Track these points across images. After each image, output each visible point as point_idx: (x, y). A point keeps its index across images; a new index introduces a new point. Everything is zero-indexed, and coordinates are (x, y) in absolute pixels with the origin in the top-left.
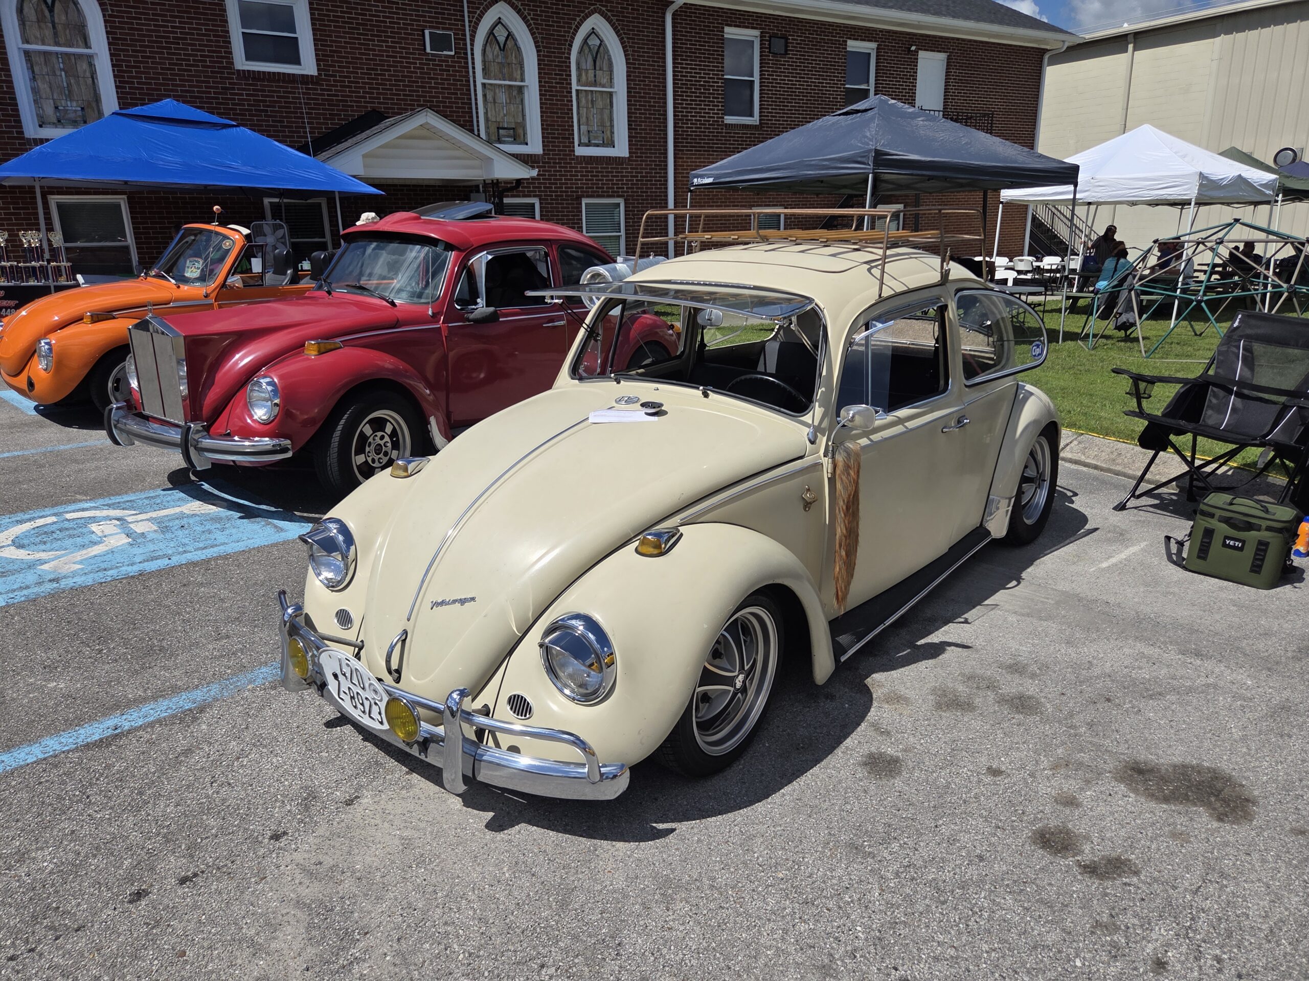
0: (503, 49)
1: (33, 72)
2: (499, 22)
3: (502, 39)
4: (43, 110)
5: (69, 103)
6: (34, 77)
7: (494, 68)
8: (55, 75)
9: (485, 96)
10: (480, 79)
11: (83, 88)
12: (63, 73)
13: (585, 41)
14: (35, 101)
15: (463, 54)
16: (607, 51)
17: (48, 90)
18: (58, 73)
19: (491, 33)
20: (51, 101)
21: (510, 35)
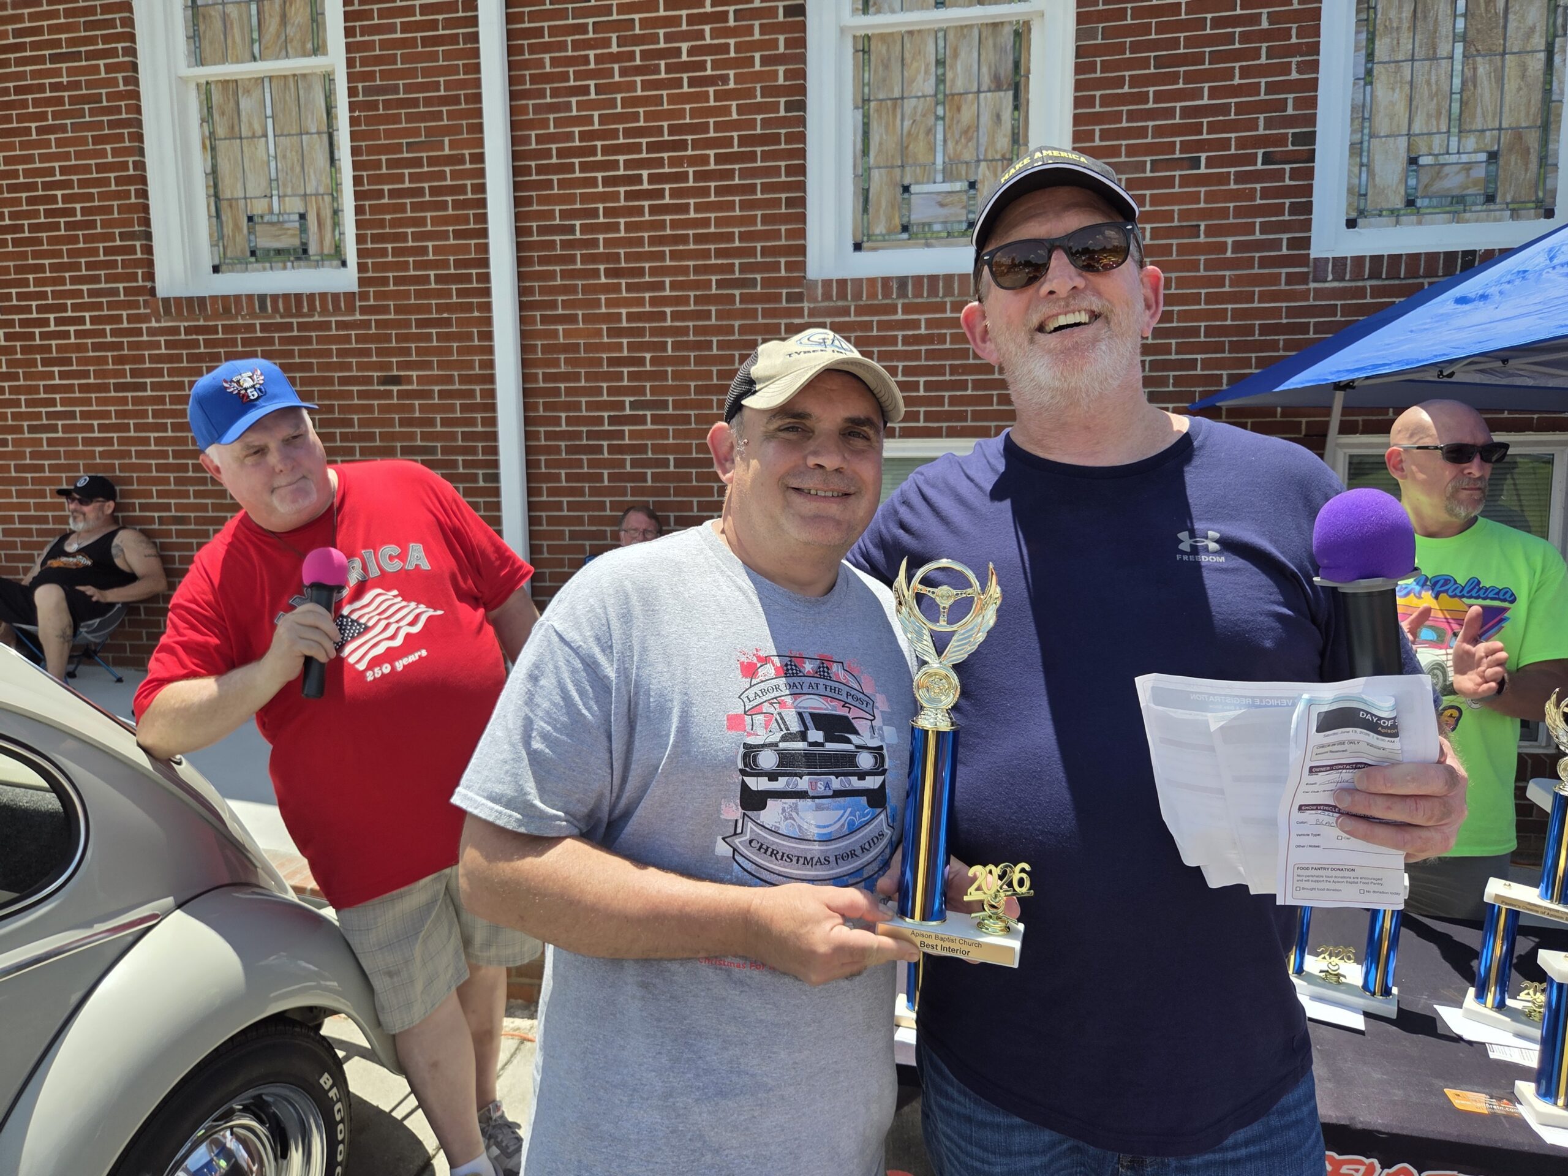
1: (1370, 56)
4: (1371, 174)
5: (1454, 141)
6: (1369, 72)
8: (1434, 58)
11: (1512, 85)
12: (1459, 48)
14: (1356, 149)
17: (1401, 108)
18: (1443, 50)
20: (1403, 142)
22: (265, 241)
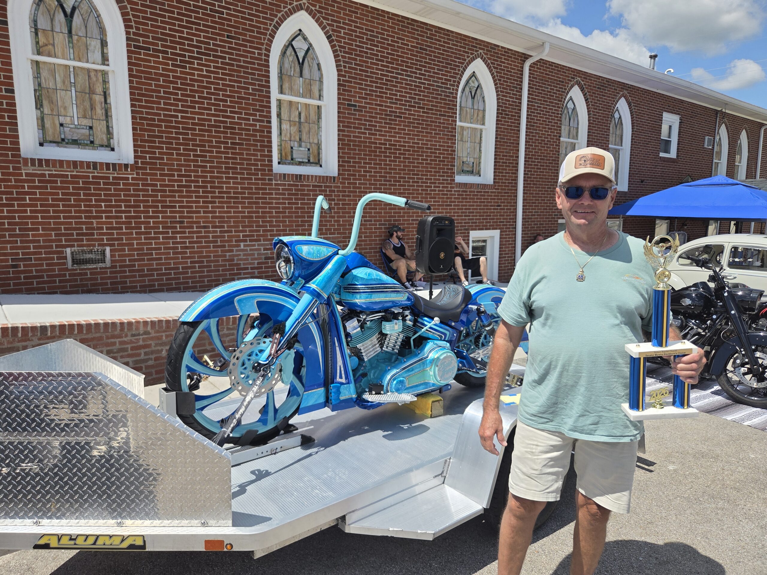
22: (465, 169)
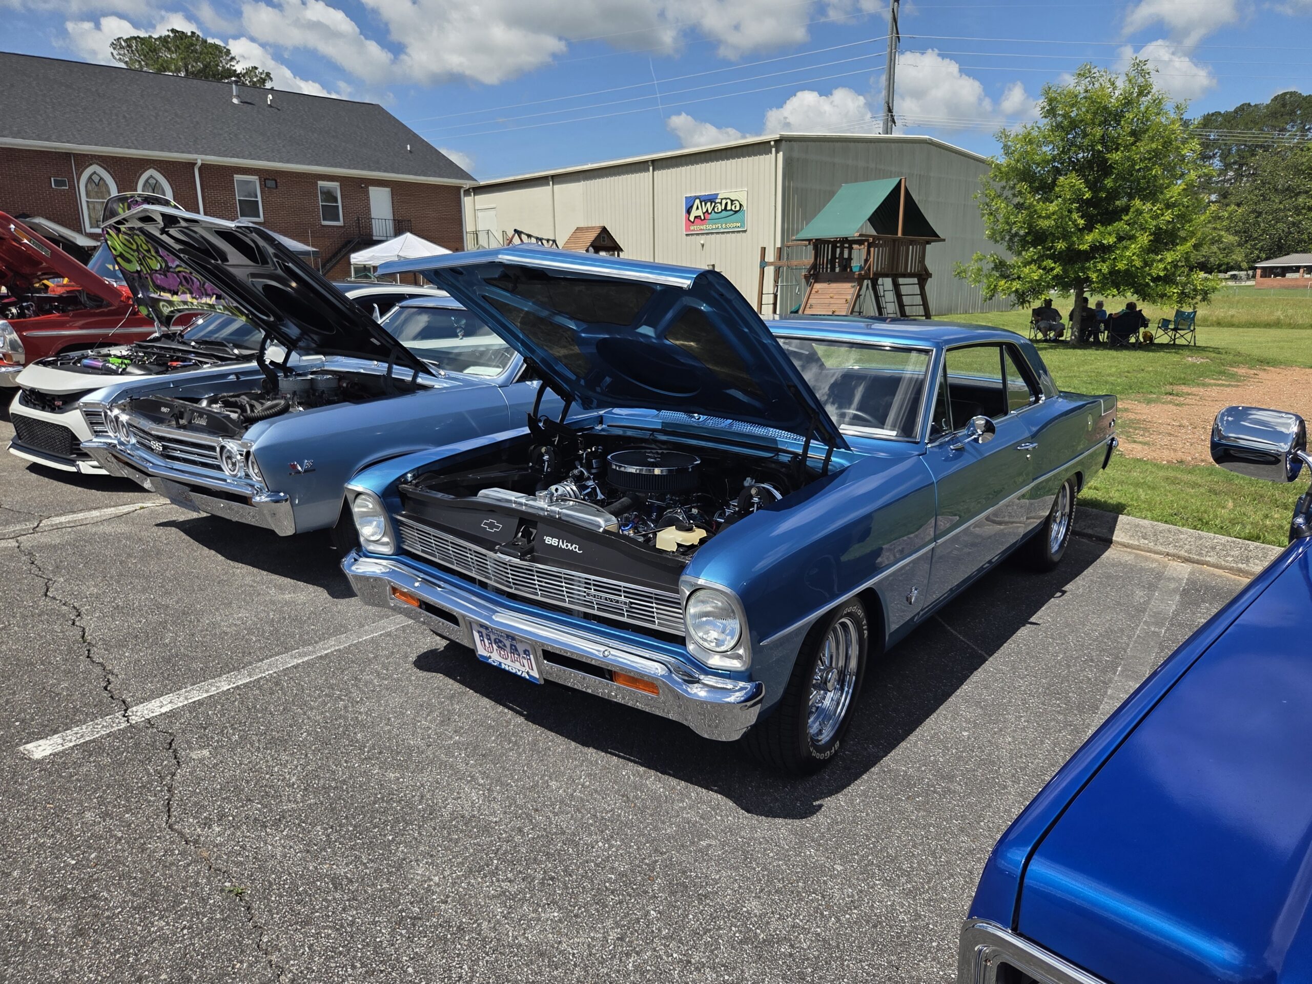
0: (97, 185)
2: (95, 173)
3: (97, 181)
7: (92, 194)
9: (88, 206)
10: (84, 198)
13: (147, 181)
15: (73, 189)
16: (160, 185)
19: (90, 178)
21: (101, 179)
